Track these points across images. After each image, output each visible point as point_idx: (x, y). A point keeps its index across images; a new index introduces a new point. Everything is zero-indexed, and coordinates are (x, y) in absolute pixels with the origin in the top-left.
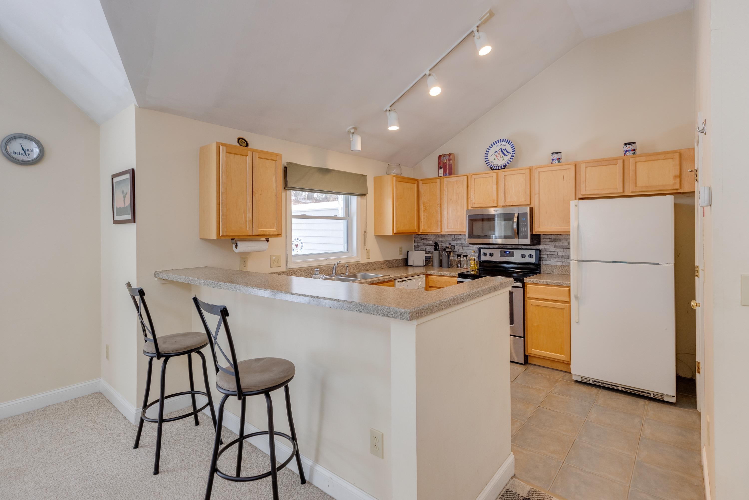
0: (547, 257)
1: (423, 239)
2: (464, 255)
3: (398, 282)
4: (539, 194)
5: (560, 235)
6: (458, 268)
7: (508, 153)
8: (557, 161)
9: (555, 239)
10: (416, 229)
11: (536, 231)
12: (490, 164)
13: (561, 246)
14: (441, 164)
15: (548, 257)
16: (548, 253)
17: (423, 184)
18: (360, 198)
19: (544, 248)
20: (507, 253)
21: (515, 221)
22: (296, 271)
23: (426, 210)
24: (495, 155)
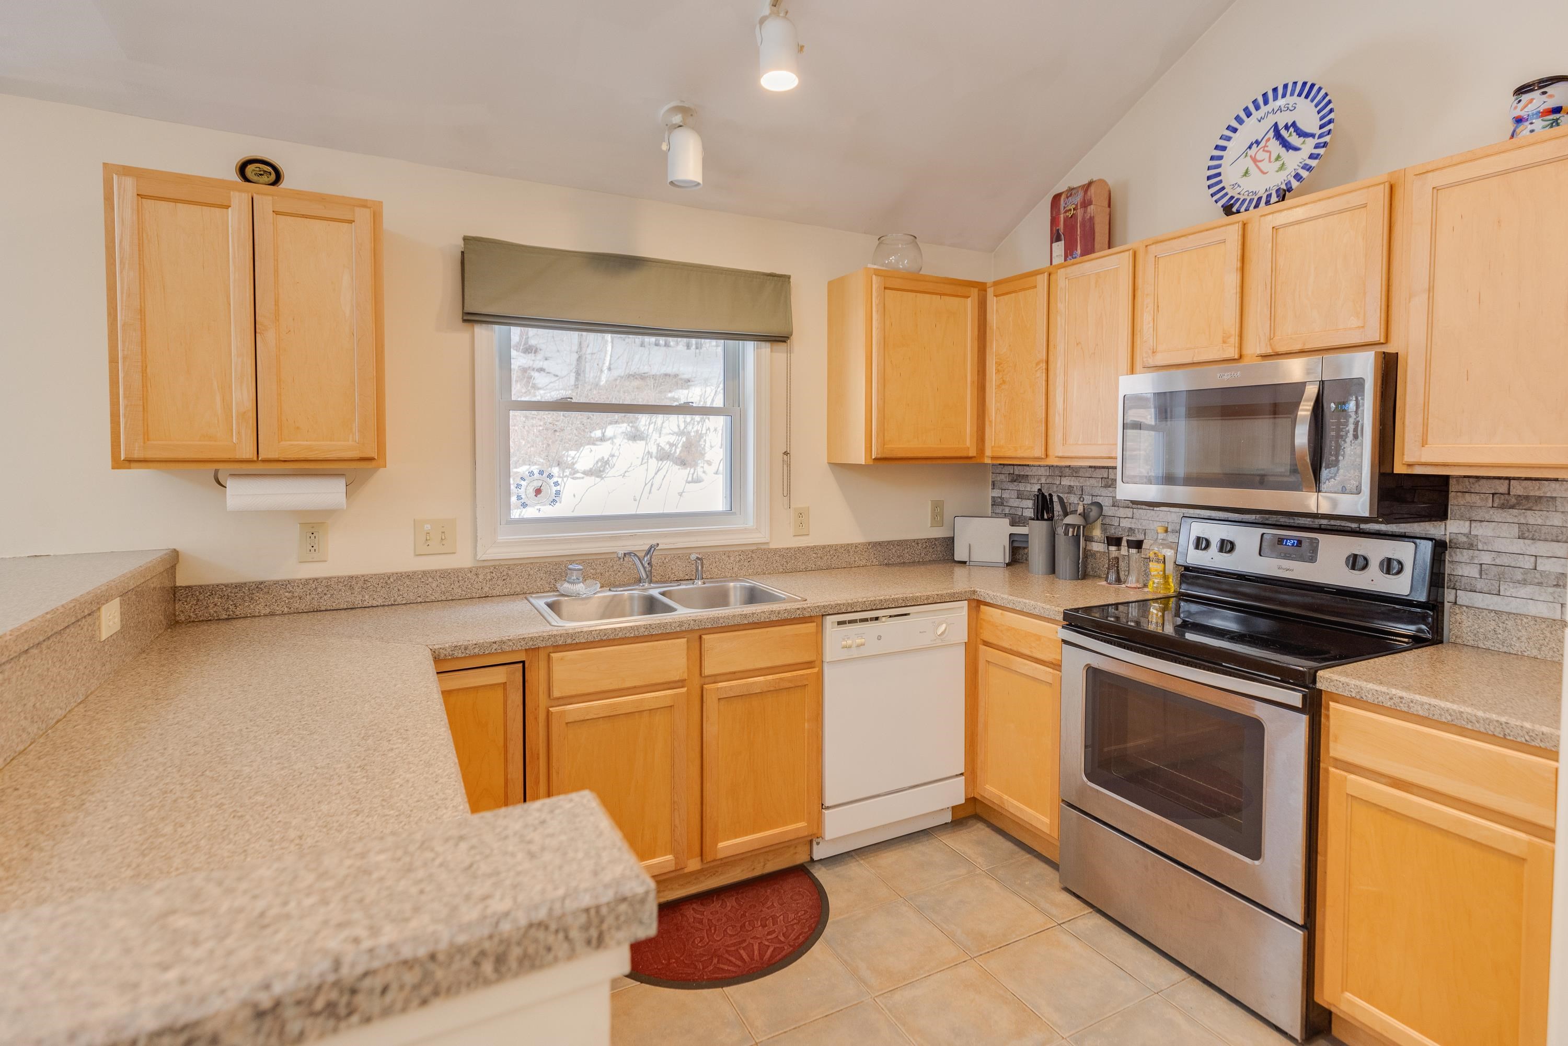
0: (1478, 576)
1: (1017, 479)
2: (1128, 541)
3: (840, 623)
4: (1431, 289)
5: (1556, 480)
6: (1110, 584)
7: (1302, 139)
8: (1539, 123)
9: (1527, 498)
10: (968, 444)
11: (1408, 458)
12: (1226, 194)
13: (1555, 531)
14: (1058, 225)
15: (1484, 576)
16: (1486, 558)
17: (998, 298)
18: (769, 350)
19: (1464, 535)
20: (1289, 543)
21: (1305, 416)
22: (509, 569)
23: (1004, 382)
24: (1248, 158)
